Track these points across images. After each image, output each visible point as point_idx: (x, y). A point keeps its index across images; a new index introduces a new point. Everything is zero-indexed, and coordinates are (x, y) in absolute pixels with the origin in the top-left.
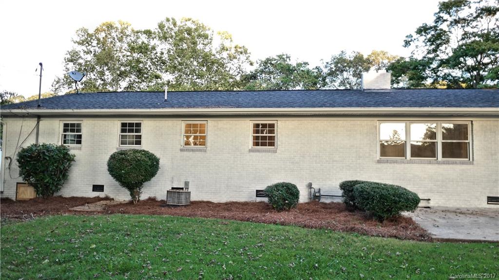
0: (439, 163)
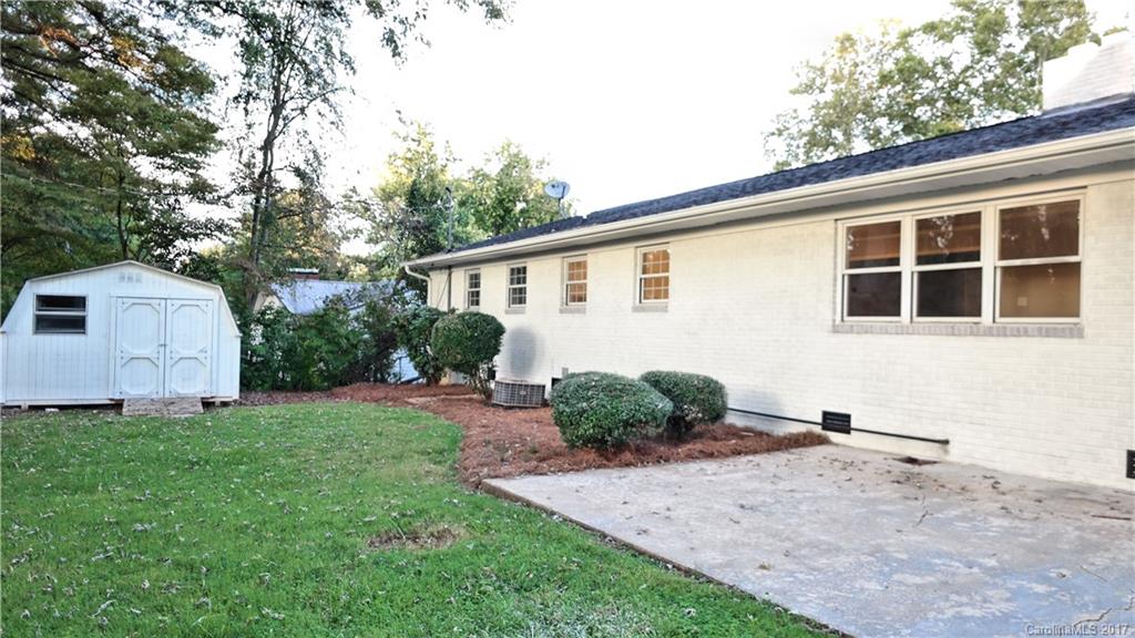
0: (989, 332)
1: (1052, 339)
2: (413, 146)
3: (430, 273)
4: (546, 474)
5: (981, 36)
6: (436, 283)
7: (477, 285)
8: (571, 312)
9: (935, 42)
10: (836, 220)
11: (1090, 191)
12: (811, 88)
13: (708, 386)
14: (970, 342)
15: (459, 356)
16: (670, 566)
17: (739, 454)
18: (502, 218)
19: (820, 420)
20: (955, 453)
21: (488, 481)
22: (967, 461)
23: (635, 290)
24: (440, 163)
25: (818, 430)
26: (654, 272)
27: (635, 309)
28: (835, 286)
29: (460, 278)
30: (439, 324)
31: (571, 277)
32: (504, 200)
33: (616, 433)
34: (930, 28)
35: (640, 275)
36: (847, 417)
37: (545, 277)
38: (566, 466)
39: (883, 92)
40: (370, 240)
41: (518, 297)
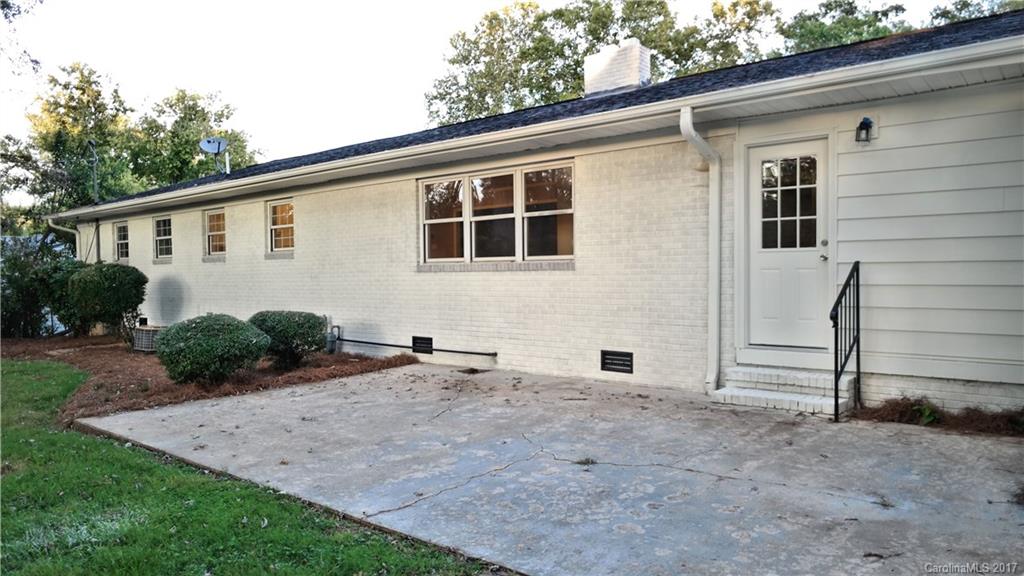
0: (520, 268)
1: (558, 272)
2: (77, 94)
3: (78, 226)
4: (143, 409)
5: (594, 26)
6: (85, 236)
7: (125, 237)
8: (213, 261)
9: (562, 27)
10: (417, 179)
11: (576, 160)
12: (467, 58)
13: (309, 322)
14: (507, 276)
15: (98, 307)
16: (206, 472)
17: (335, 377)
18: (180, 169)
19: (411, 345)
20: (502, 362)
21: (79, 420)
22: (509, 368)
23: (266, 239)
24: (110, 112)
25: (410, 352)
26: (282, 224)
27: (267, 257)
28: (418, 233)
29: (108, 231)
30: (75, 277)
31: (212, 229)
32: (180, 151)
33: (213, 368)
34: (559, 14)
35: (270, 226)
36: (429, 341)
37: (188, 229)
38: (167, 400)
39: (525, 66)
40: (33, 191)
41: (164, 248)
